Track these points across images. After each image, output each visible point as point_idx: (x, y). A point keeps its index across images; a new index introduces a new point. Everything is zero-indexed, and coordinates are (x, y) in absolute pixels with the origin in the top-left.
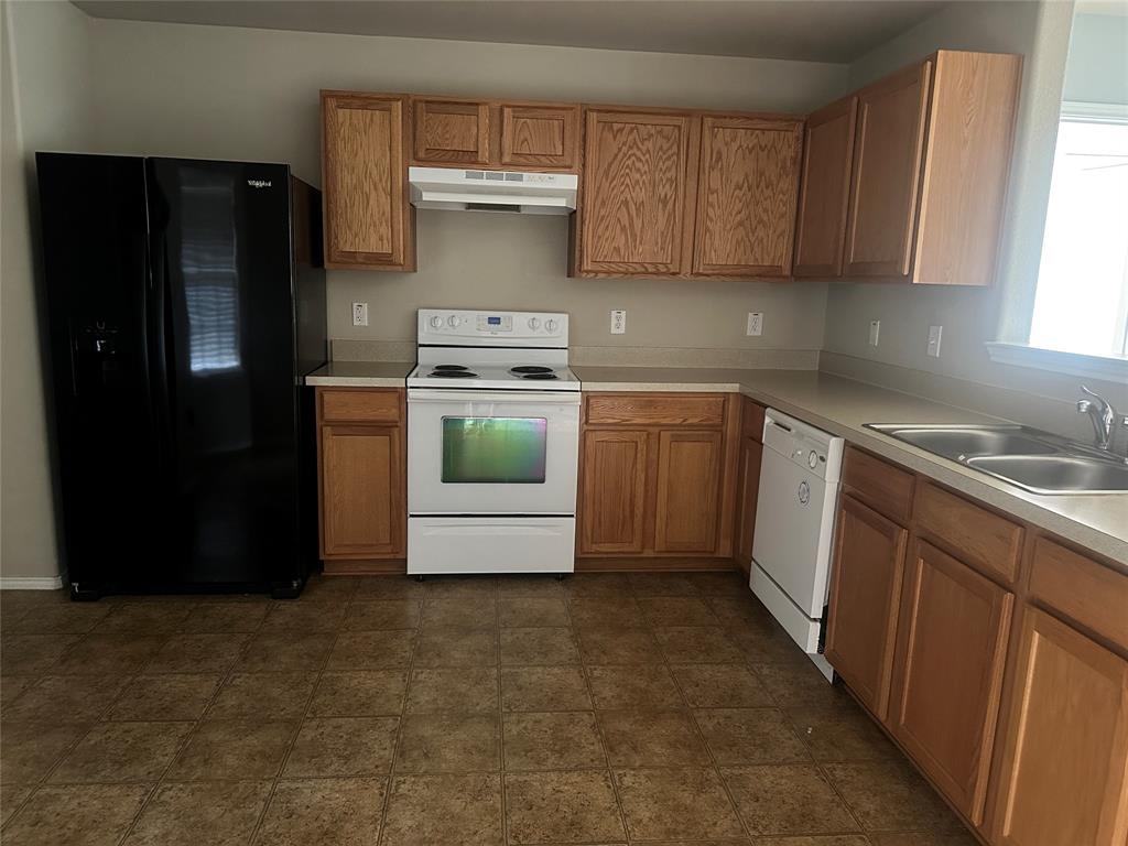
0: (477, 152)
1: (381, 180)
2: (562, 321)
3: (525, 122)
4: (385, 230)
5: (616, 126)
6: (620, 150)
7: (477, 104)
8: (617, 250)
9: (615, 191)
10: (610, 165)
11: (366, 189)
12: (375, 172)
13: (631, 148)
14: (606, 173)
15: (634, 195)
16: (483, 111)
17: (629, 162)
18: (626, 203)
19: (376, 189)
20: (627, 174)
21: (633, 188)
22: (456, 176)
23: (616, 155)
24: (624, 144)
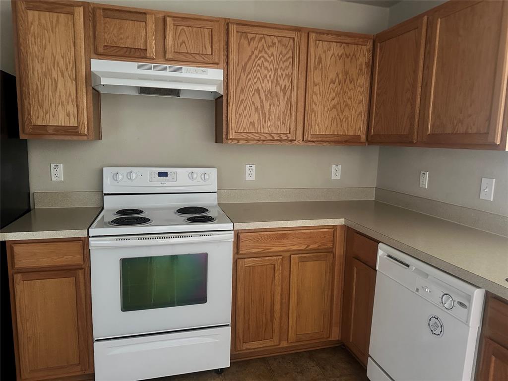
0: (146, 50)
1: (67, 69)
2: (213, 173)
3: (183, 29)
4: (71, 109)
5: (250, 36)
6: (253, 53)
7: (145, 14)
8: (252, 124)
9: (250, 82)
10: (246, 64)
11: (54, 75)
12: (62, 63)
13: (260, 51)
14: (244, 69)
15: (263, 85)
16: (150, 19)
17: (259, 62)
18: (258, 91)
19: (63, 76)
20: (259, 70)
21: (263, 80)
22: (130, 67)
23: (250, 56)
24: (256, 48)
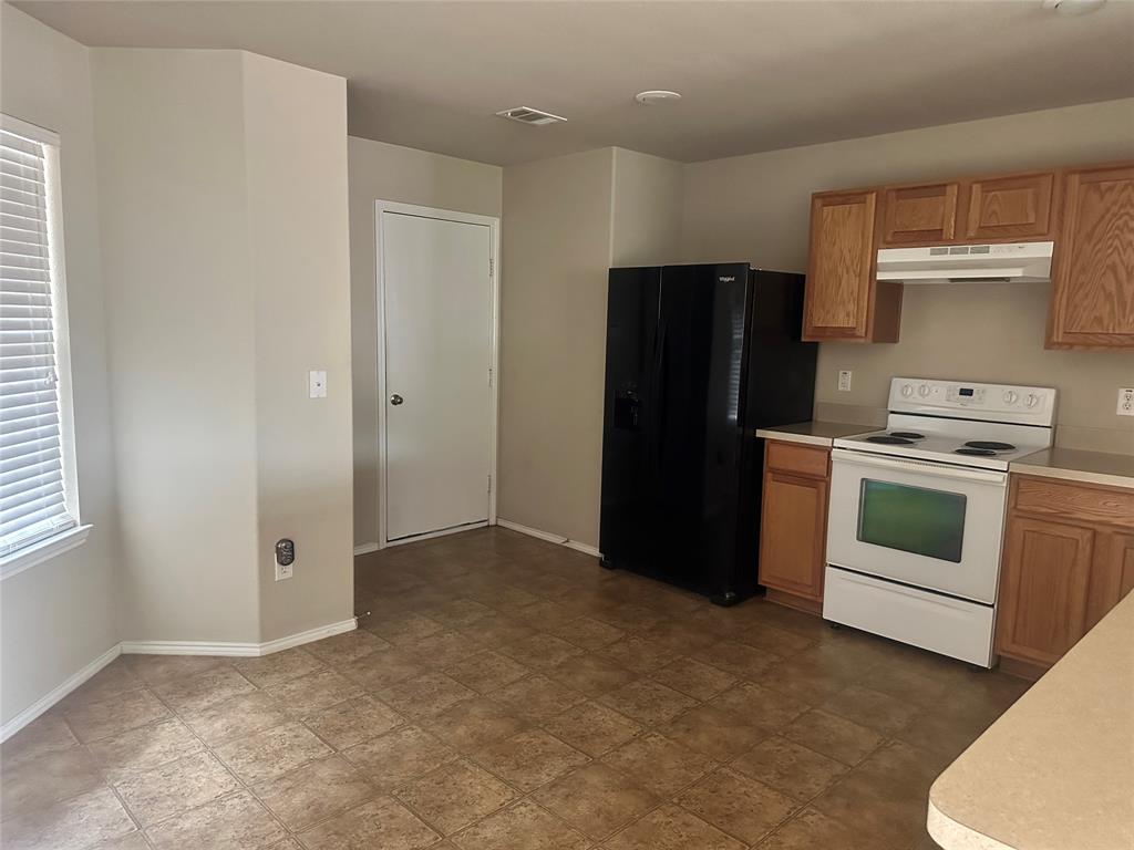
0: (941, 230)
1: (853, 262)
2: (1048, 397)
3: (995, 195)
4: (851, 307)
5: (1104, 185)
6: (1108, 210)
7: (945, 185)
8: (1099, 320)
10: (1095, 227)
11: (840, 270)
12: (848, 257)
13: (1122, 206)
14: (1089, 237)
15: (1124, 258)
16: (953, 191)
17: (1120, 222)
18: (1113, 268)
19: (848, 272)
20: (1117, 235)
21: (1125, 250)
22: (921, 254)
23: (1103, 217)
24: (1114, 203)
